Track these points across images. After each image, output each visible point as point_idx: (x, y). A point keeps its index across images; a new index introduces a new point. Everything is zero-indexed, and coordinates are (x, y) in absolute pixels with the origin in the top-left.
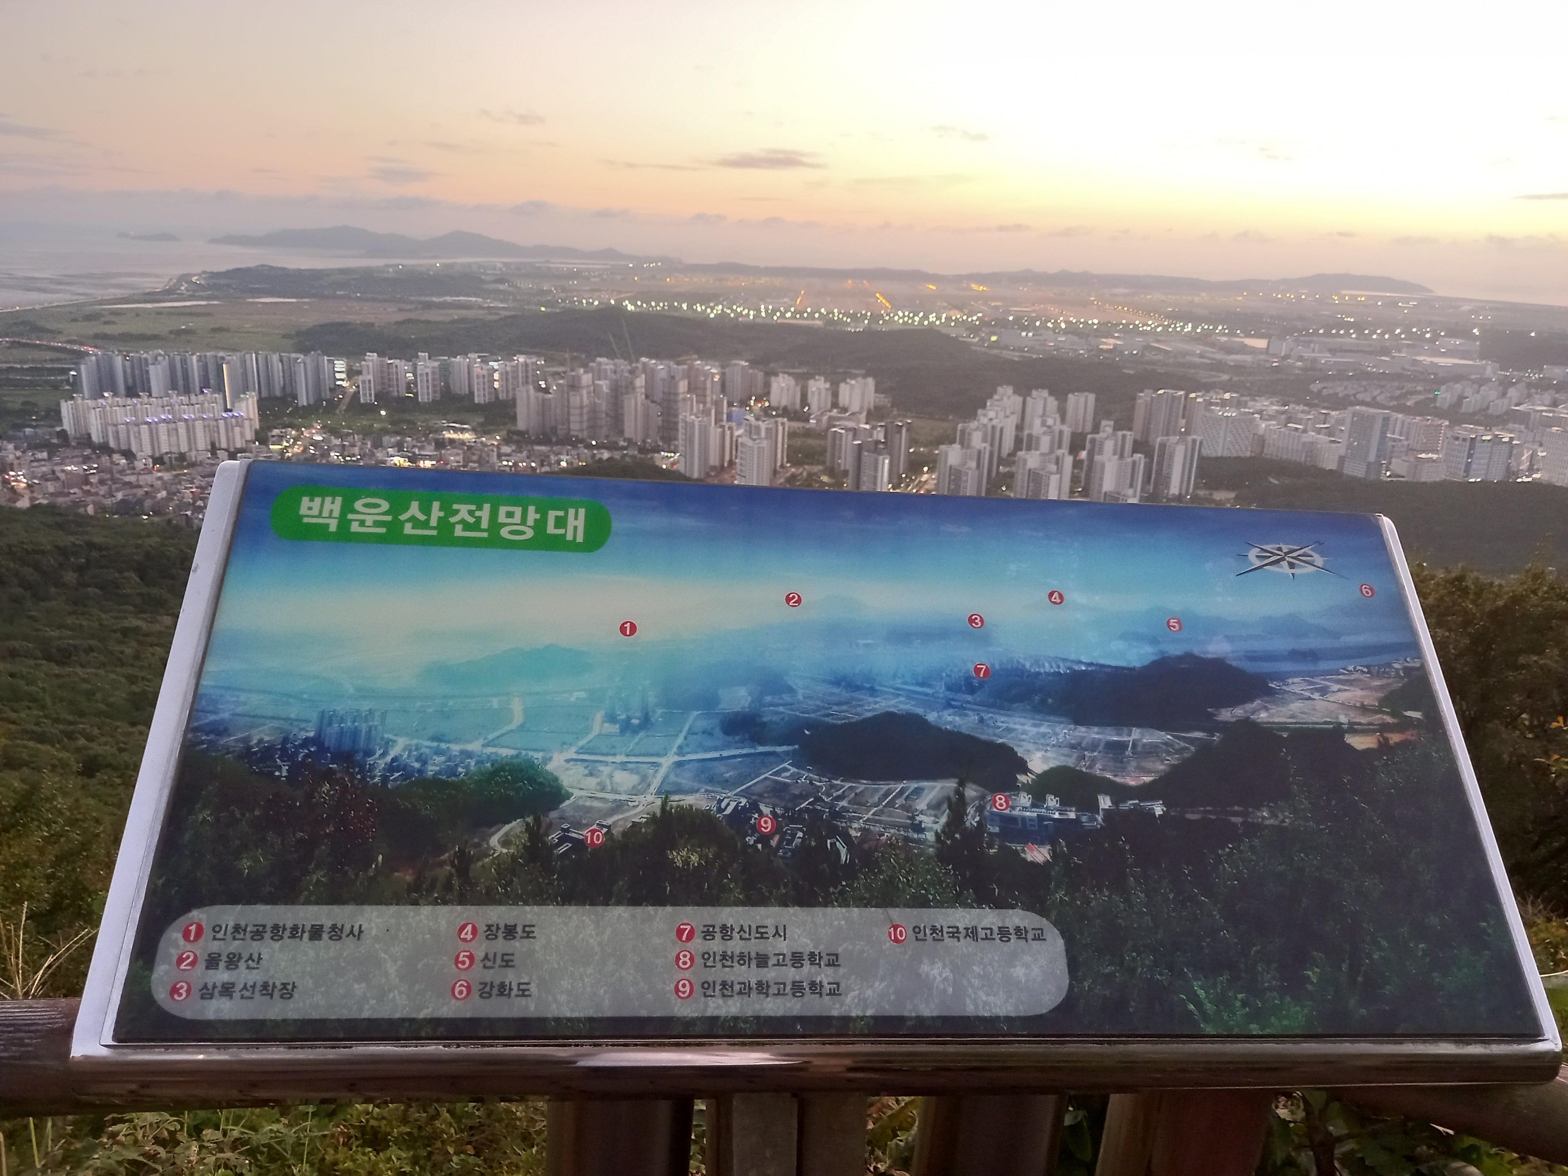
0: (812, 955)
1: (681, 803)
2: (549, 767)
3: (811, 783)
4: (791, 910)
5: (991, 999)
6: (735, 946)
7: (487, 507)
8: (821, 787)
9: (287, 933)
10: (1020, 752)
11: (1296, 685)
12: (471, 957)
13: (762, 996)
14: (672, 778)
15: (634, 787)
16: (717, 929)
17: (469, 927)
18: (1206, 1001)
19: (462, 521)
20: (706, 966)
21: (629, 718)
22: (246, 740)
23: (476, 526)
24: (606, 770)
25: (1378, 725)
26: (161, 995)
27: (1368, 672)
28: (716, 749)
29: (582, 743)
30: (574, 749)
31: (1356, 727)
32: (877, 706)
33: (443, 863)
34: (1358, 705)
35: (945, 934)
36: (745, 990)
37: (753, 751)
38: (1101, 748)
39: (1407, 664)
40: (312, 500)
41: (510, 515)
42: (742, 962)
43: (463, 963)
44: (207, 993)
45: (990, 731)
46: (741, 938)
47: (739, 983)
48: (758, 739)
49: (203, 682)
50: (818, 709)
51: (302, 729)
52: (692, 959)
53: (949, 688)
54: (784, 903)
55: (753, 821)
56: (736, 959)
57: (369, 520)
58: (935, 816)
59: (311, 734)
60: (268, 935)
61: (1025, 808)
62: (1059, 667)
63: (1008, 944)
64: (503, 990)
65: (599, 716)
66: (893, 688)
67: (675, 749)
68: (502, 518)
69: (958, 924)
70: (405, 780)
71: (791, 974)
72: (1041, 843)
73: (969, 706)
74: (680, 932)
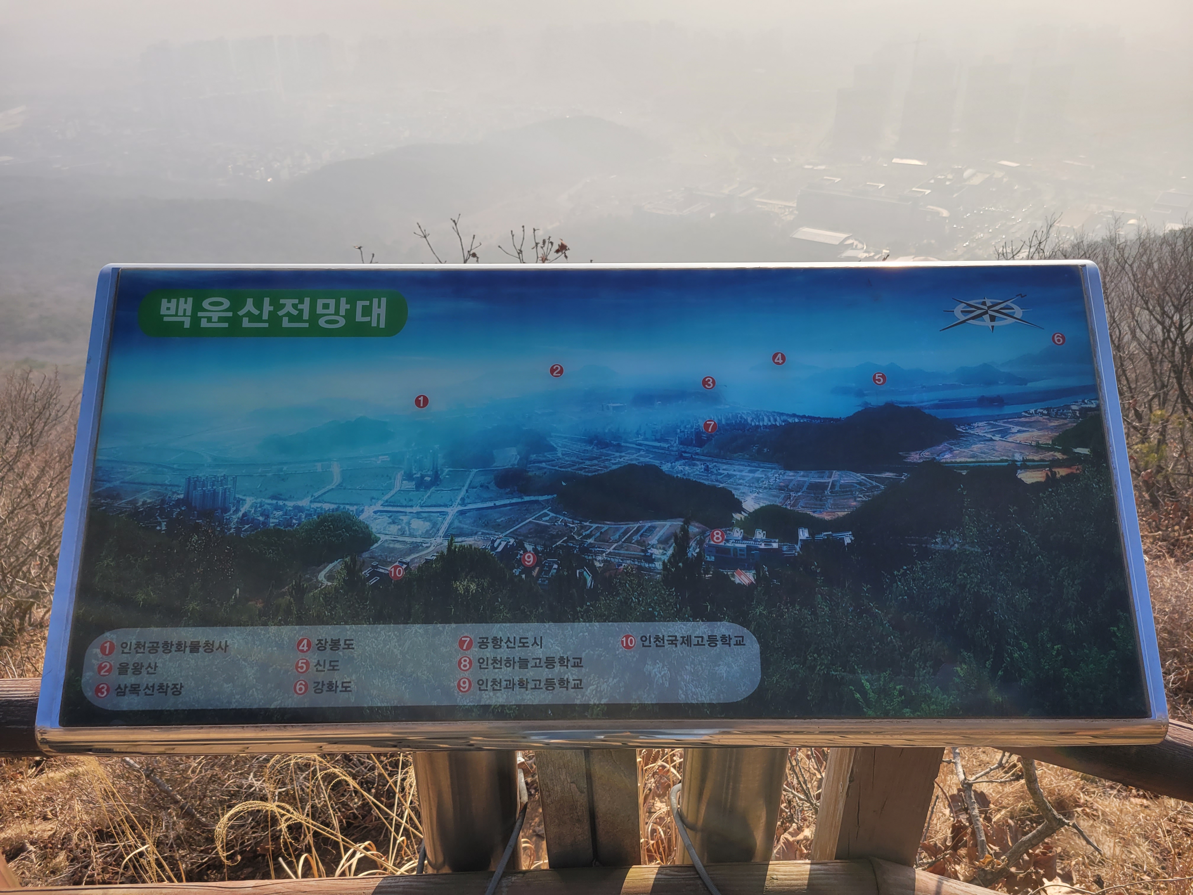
0: (562, 659)
1: (463, 544)
2: (361, 518)
3: (566, 525)
4: (547, 625)
5: (699, 690)
6: (503, 653)
7: (307, 300)
8: (573, 528)
9: (174, 648)
10: (737, 494)
11: (981, 429)
12: (307, 663)
13: (523, 690)
14: (456, 524)
15: (427, 531)
16: (490, 641)
17: (305, 642)
18: (870, 691)
19: (288, 314)
20: (481, 668)
21: (423, 477)
22: (134, 502)
23: (298, 318)
24: (405, 519)
25: (1050, 461)
26: (89, 694)
27: (1048, 414)
28: (491, 499)
29: (386, 498)
30: (380, 502)
31: (1028, 463)
32: (622, 460)
33: (283, 595)
34: (1034, 444)
35: (665, 641)
36: (510, 685)
37: (520, 500)
38: (804, 489)
39: (1085, 406)
40: (169, 302)
41: (326, 306)
42: (508, 665)
43: (302, 668)
44: (121, 691)
45: (713, 477)
46: (508, 647)
47: (505, 681)
48: (524, 491)
49: (99, 457)
50: (574, 463)
51: (174, 493)
52: (470, 663)
53: (681, 443)
54: (541, 619)
55: (519, 556)
56: (503, 663)
57: (215, 317)
58: (664, 549)
59: (182, 496)
60: (160, 650)
61: (737, 541)
62: (775, 420)
63: (715, 648)
64: (331, 687)
65: (399, 476)
66: (637, 445)
67: (458, 501)
68: (320, 310)
69: (676, 634)
70: (253, 531)
71: (545, 673)
72: (748, 569)
73: (697, 457)
74: (462, 643)
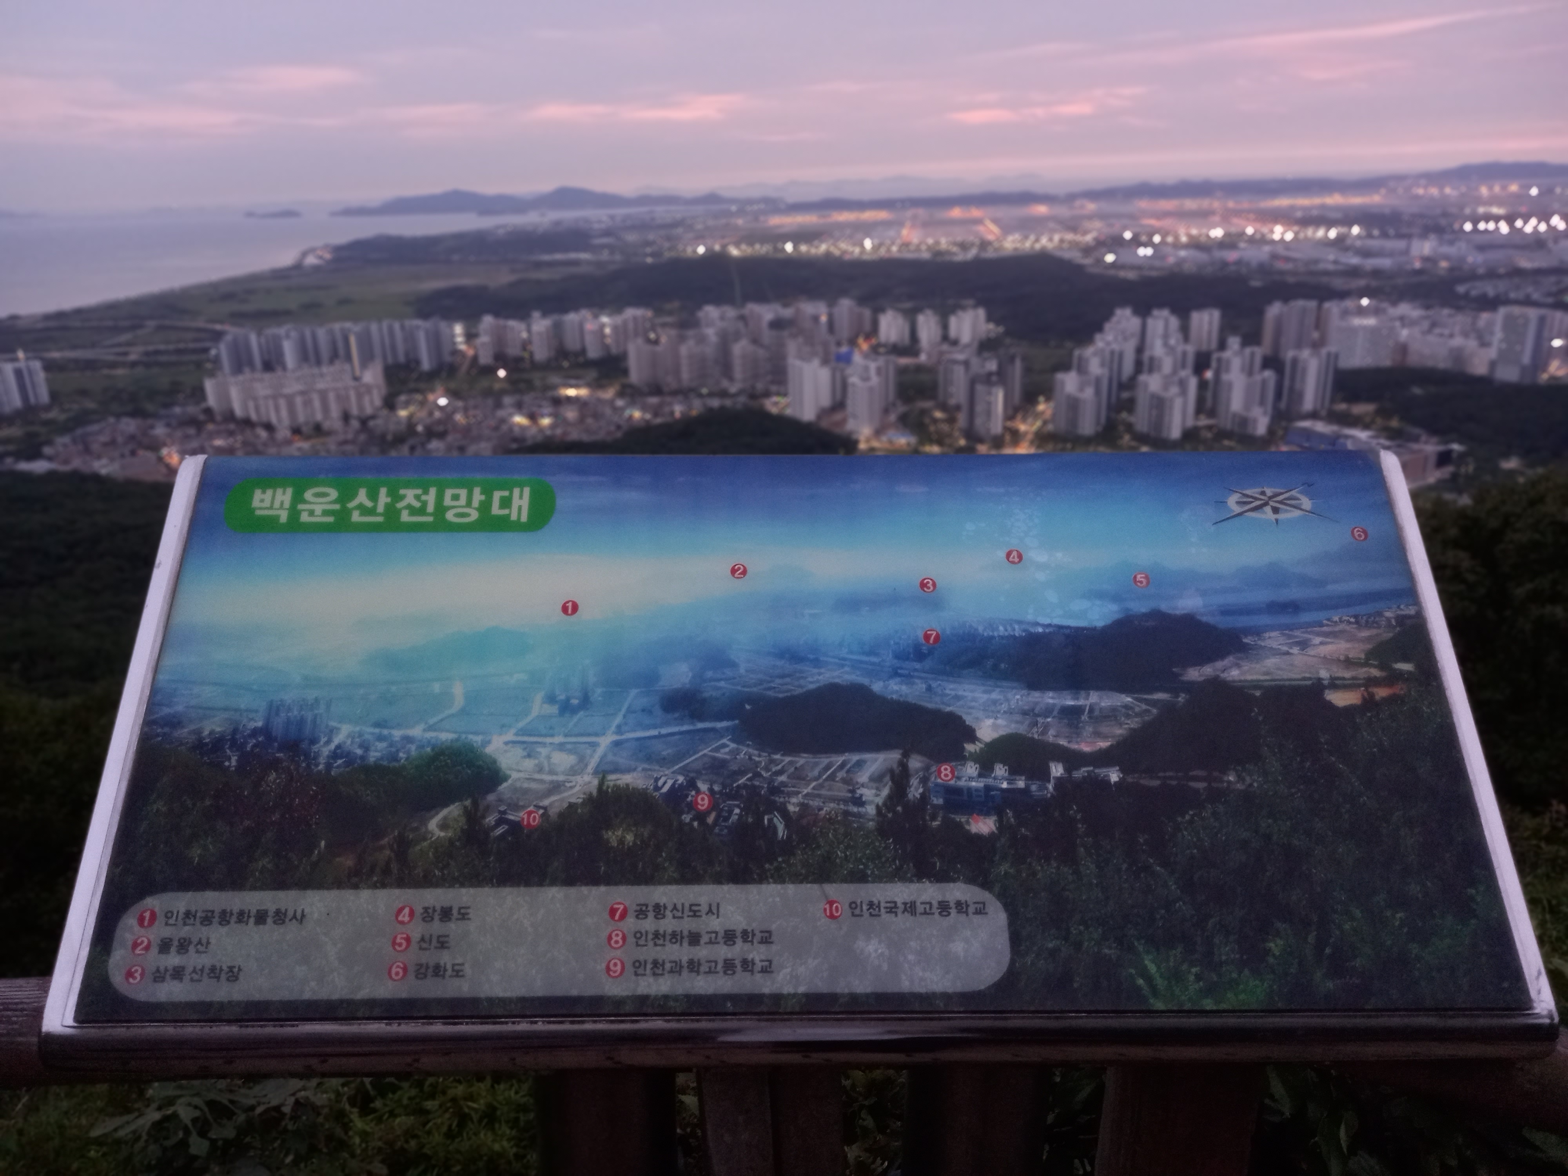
0: (745, 933)
1: (619, 782)
2: (489, 750)
3: (750, 759)
4: (726, 887)
5: (927, 974)
6: (668, 924)
7: (433, 491)
8: (760, 762)
9: (234, 919)
10: (969, 720)
11: (1274, 640)
12: (408, 940)
13: (694, 974)
14: (610, 757)
15: (572, 767)
16: (650, 908)
17: (407, 911)
18: (1157, 976)
19: (409, 507)
20: (638, 945)
21: (568, 699)
22: (198, 732)
23: (422, 511)
24: (544, 751)
25: (1364, 678)
26: (117, 979)
27: (1357, 622)
28: (655, 727)
29: (521, 725)
30: (513, 731)
31: (1337, 682)
32: (821, 677)
33: (382, 848)
34: (1342, 658)
35: (883, 910)
36: (677, 968)
37: (691, 727)
38: (1055, 713)
39: (1402, 612)
40: (264, 492)
41: (456, 497)
42: (674, 940)
43: (400, 945)
44: (159, 976)
45: (938, 699)
46: (674, 917)
47: (670, 962)
48: (697, 715)
49: (160, 677)
50: (761, 682)
52: (624, 938)
53: (898, 656)
54: (718, 880)
55: (689, 799)
56: (668, 938)
57: (318, 509)
58: (878, 789)
59: (260, 724)
60: (216, 920)
61: (971, 779)
62: (1014, 630)
63: (948, 918)
64: (438, 971)
65: (539, 697)
66: (839, 659)
67: (613, 728)
68: (448, 502)
69: (896, 899)
70: (348, 766)
71: (723, 952)
72: (987, 814)
73: (916, 674)
74: (613, 912)
